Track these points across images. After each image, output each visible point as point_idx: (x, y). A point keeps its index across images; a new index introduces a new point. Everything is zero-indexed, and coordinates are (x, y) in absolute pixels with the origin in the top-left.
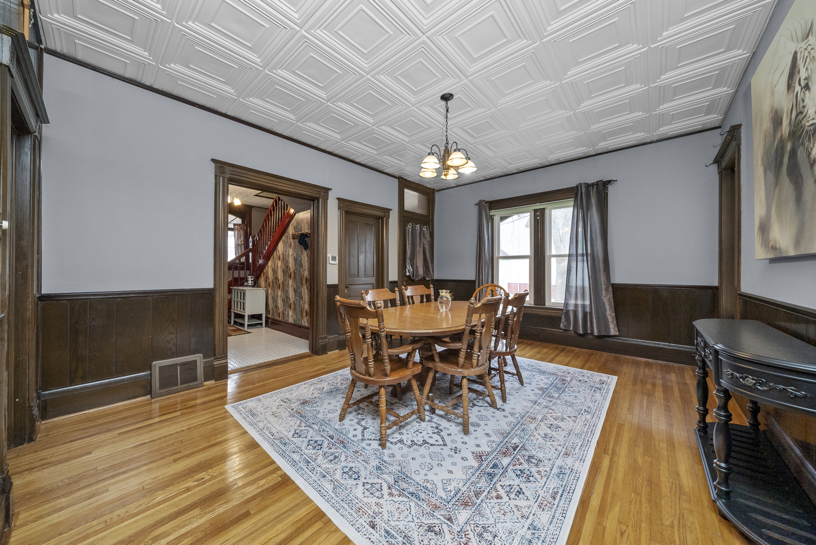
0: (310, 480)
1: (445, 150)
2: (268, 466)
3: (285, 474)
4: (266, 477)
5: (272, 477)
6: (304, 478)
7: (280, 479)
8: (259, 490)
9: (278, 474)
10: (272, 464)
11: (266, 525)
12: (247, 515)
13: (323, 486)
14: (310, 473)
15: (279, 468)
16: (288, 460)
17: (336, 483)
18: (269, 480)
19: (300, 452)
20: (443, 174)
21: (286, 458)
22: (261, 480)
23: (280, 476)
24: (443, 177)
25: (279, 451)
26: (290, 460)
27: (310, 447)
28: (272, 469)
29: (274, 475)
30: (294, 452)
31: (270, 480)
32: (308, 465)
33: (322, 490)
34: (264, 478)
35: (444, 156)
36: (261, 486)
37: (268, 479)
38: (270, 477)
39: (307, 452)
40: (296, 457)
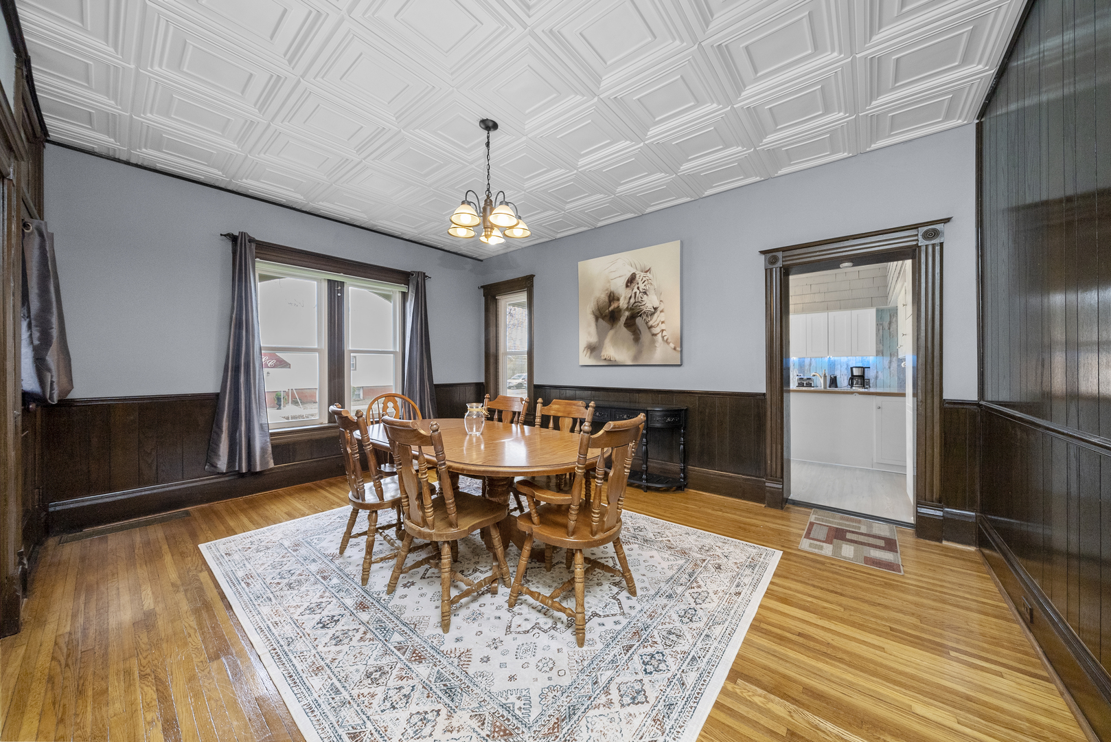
0: (720, 647)
1: (486, 201)
2: (729, 709)
3: (729, 678)
4: (747, 700)
5: (742, 692)
6: (722, 654)
7: (739, 681)
8: (772, 696)
9: (733, 688)
10: (723, 705)
11: (800, 667)
12: (808, 691)
13: (722, 633)
14: (711, 651)
15: (724, 691)
16: (703, 685)
17: (710, 624)
18: (750, 694)
19: (678, 676)
20: (483, 234)
21: (700, 689)
22: (757, 705)
23: (735, 683)
24: (483, 239)
25: (691, 707)
26: (702, 682)
27: (662, 666)
28: (729, 700)
29: (738, 691)
30: (683, 684)
31: (749, 691)
32: (699, 658)
33: (727, 632)
34: (750, 701)
35: (485, 209)
36: (765, 698)
37: (749, 696)
38: (744, 694)
39: (674, 668)
40: (691, 679)
